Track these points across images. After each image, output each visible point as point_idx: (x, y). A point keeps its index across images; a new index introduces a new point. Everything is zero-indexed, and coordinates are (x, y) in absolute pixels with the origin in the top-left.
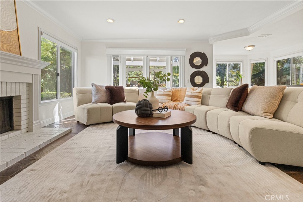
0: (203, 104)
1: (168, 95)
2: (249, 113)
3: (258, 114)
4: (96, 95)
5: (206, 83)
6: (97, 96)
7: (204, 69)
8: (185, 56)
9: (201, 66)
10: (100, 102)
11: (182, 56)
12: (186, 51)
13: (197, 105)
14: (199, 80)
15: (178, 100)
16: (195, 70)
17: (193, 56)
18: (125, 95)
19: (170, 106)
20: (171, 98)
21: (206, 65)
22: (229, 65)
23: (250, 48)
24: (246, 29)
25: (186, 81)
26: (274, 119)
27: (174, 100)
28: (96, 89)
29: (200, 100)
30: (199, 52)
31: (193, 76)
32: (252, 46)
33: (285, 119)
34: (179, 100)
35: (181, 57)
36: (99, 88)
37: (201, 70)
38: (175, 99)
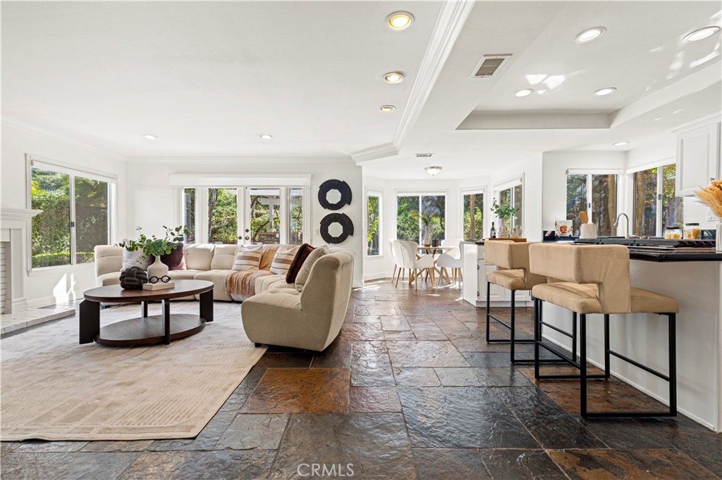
4: (129, 258)
5: (349, 236)
6: (130, 260)
7: (345, 210)
9: (338, 206)
12: (312, 179)
14: (336, 229)
16: (329, 212)
17: (326, 187)
20: (258, 262)
21: (349, 204)
23: (435, 172)
24: (392, 144)
25: (314, 232)
30: (336, 180)
31: (325, 223)
32: (437, 167)
37: (340, 211)
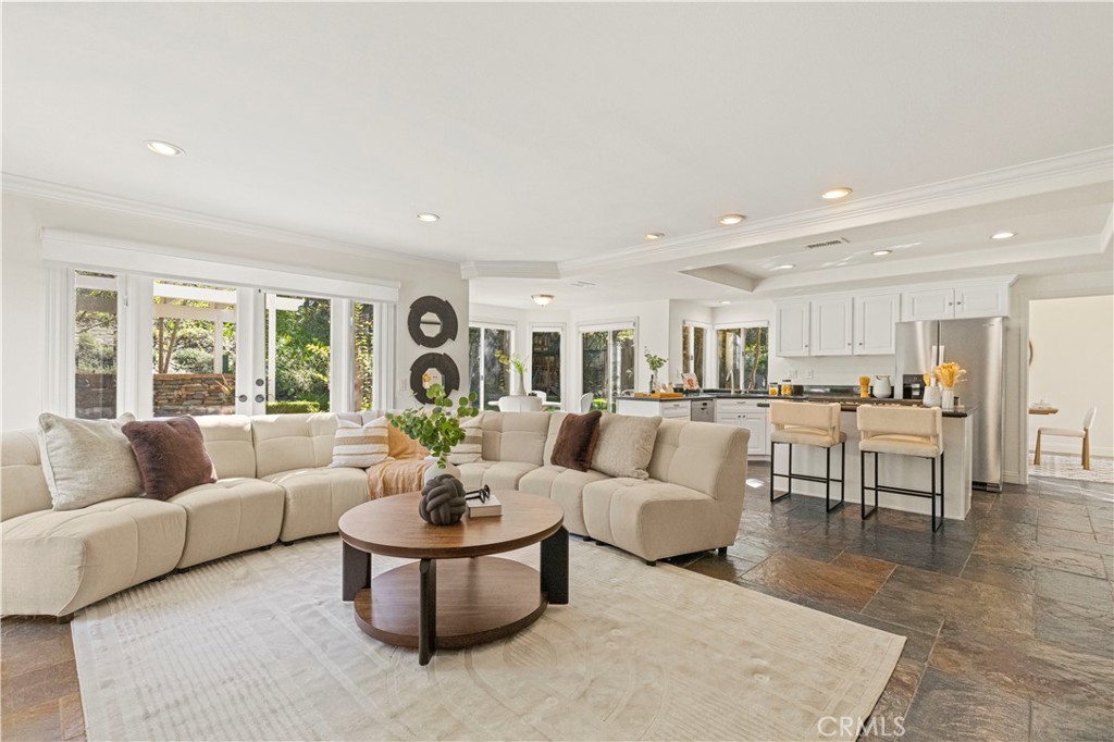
0: (485, 458)
1: (378, 440)
2: (607, 471)
3: (626, 473)
4: (79, 467)
7: (447, 349)
8: (395, 307)
9: (437, 341)
10: (102, 498)
11: (385, 305)
12: (400, 290)
13: (475, 461)
15: (409, 451)
16: (424, 350)
17: (420, 307)
18: (209, 449)
19: (406, 476)
20: (387, 447)
21: (454, 339)
22: (486, 331)
23: (545, 301)
24: (555, 263)
26: (651, 480)
27: (395, 452)
28: (71, 441)
29: (478, 447)
30: (435, 298)
31: (418, 369)
32: (549, 296)
33: (664, 477)
34: (413, 453)
35: (381, 307)
36: (92, 436)
37: (439, 350)
38: (400, 448)
